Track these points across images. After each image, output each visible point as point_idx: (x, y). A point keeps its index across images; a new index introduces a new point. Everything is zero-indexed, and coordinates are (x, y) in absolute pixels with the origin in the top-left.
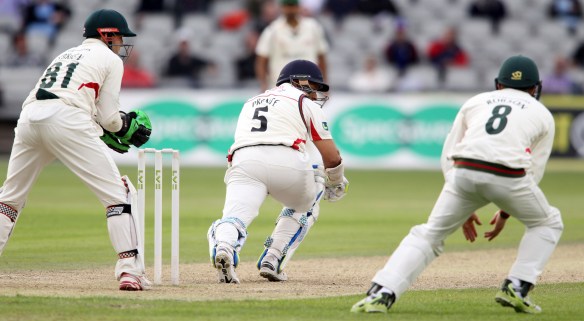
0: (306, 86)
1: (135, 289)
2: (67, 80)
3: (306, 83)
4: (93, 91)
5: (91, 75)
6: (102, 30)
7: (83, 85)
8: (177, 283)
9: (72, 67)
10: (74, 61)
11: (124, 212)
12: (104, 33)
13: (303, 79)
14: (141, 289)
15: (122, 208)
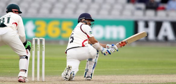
0: (84, 21)
1: (23, 82)
3: (84, 20)
4: (16, 25)
5: (15, 20)
6: (14, 10)
7: (13, 23)
8: (44, 80)
12: (14, 11)
13: (83, 19)
14: (25, 82)
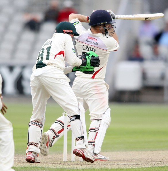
2: (48, 55)
9: (49, 49)
10: (49, 46)
11: (76, 119)
12: (66, 32)
15: (75, 117)
